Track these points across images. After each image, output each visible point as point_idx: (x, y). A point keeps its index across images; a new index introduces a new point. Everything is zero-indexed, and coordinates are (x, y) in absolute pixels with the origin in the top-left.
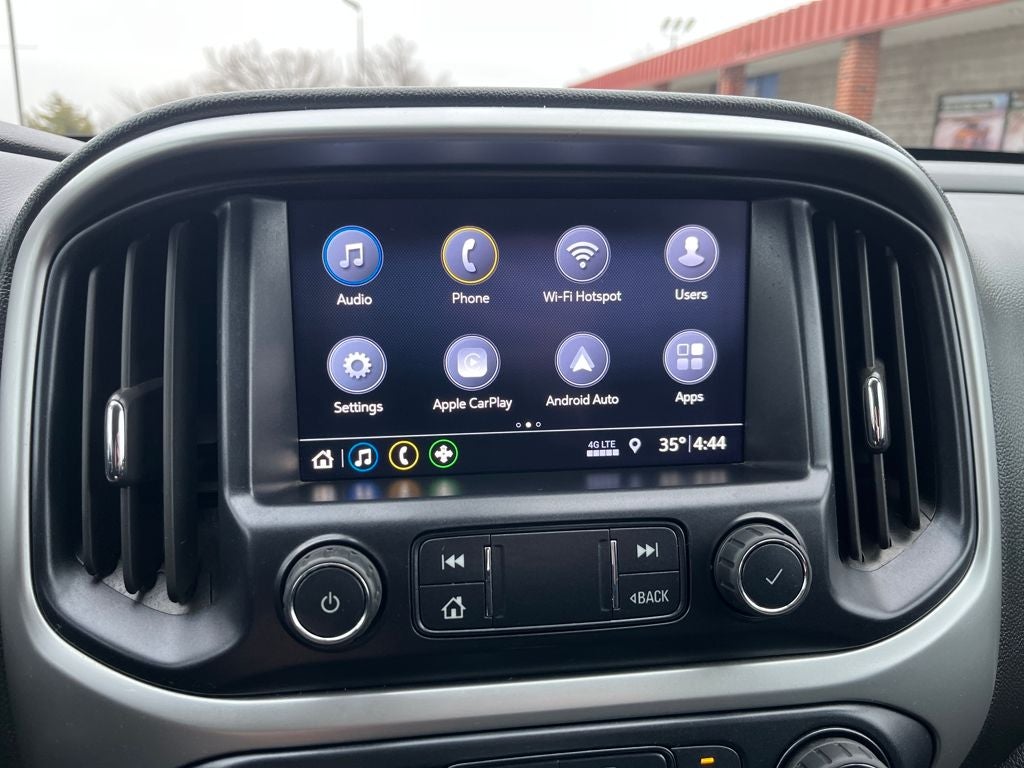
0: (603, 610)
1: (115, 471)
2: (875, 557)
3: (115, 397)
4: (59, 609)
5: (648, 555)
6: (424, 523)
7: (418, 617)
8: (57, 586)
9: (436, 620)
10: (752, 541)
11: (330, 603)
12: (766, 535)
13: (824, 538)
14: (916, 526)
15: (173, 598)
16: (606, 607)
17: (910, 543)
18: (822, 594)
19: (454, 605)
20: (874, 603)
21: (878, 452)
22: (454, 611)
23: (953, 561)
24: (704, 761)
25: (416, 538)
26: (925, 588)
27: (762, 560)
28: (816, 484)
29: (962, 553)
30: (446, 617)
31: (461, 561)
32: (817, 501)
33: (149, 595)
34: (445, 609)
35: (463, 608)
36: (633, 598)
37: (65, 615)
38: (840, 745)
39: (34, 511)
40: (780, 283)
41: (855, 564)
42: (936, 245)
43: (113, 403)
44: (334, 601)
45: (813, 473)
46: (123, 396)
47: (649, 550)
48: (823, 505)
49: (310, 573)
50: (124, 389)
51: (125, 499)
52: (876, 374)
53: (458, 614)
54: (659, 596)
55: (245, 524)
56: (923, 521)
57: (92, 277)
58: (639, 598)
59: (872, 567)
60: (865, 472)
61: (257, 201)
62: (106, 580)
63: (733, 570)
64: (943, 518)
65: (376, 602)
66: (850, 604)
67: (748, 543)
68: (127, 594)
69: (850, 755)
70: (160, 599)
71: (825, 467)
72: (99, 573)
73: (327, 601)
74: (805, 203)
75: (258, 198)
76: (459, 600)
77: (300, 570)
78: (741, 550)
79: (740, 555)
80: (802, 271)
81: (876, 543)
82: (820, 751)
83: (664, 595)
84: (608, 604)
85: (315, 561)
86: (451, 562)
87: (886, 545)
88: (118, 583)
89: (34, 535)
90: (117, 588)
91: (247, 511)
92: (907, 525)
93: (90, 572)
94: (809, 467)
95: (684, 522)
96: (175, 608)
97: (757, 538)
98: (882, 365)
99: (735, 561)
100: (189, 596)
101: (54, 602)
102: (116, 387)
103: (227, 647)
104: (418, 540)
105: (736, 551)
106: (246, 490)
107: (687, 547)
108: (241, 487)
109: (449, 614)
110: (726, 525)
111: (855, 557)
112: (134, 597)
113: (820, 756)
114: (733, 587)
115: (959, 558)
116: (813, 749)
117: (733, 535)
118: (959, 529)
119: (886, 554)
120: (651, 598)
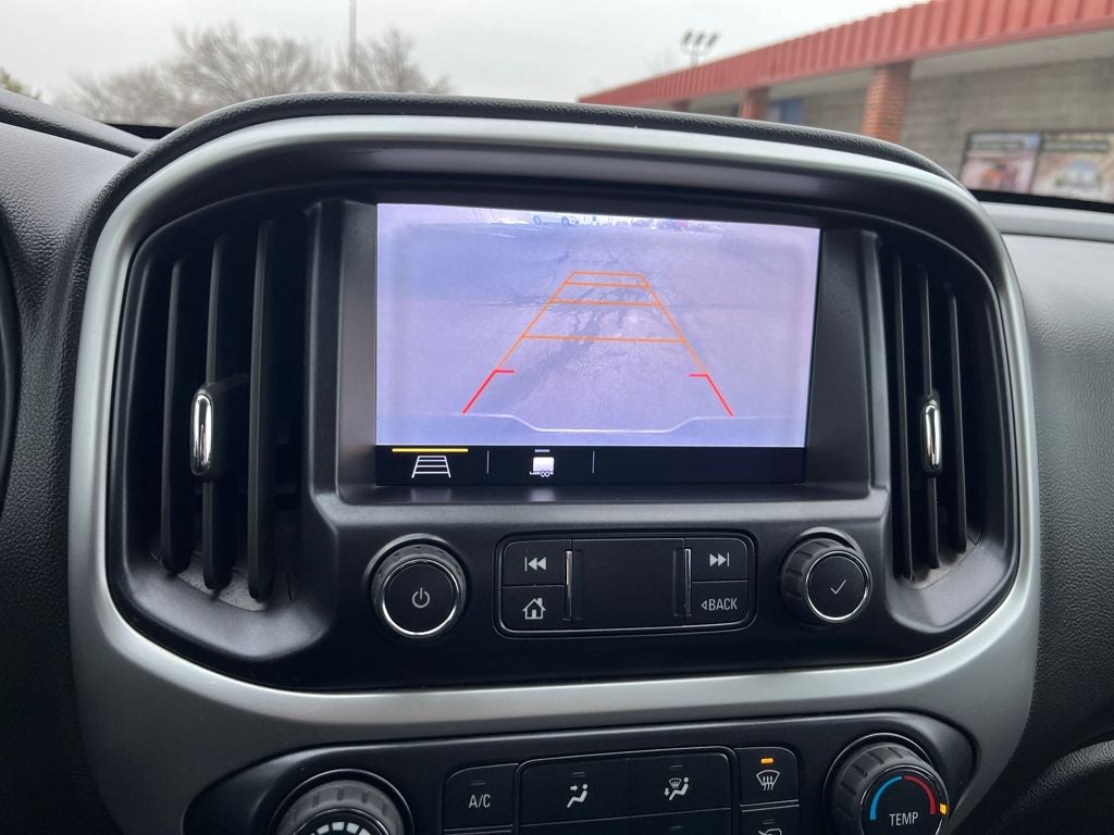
0: (676, 615)
1: (201, 468)
2: (924, 577)
3: (201, 391)
4: (135, 602)
5: (719, 564)
6: (509, 526)
7: (500, 616)
8: (133, 584)
9: (518, 621)
10: (819, 553)
11: (421, 599)
12: (833, 547)
13: (882, 558)
14: (962, 548)
15: (254, 594)
16: (678, 613)
17: (956, 564)
18: (878, 608)
19: (535, 606)
20: (927, 620)
21: (931, 476)
22: (534, 612)
23: (997, 580)
24: (771, 760)
25: (500, 541)
26: (971, 606)
27: (828, 571)
28: (875, 504)
29: (1005, 574)
30: (527, 618)
31: (543, 564)
32: (877, 519)
33: (224, 592)
34: (526, 610)
35: (543, 609)
36: (704, 605)
37: (141, 608)
38: (890, 748)
39: (112, 502)
40: (848, 311)
41: (908, 582)
42: (993, 284)
43: (200, 398)
44: (424, 596)
45: (873, 492)
46: (209, 390)
47: (721, 560)
48: (883, 522)
49: (399, 570)
50: (209, 384)
51: (208, 494)
52: (933, 402)
53: (538, 615)
54: (728, 604)
55: (333, 522)
56: (969, 545)
57: (176, 271)
58: (710, 605)
59: (922, 586)
60: (920, 497)
61: (348, 202)
62: (180, 575)
63: (801, 579)
64: (987, 542)
65: (463, 597)
66: (902, 618)
67: (815, 555)
68: (205, 589)
69: (901, 757)
70: (239, 595)
71: (884, 488)
72: (174, 570)
73: (419, 595)
74: (874, 235)
75: (353, 199)
76: (539, 602)
77: (392, 565)
78: (809, 561)
79: (809, 565)
80: (870, 299)
81: (926, 563)
82: (871, 753)
83: (733, 603)
84: (682, 610)
85: (408, 557)
86: (534, 564)
87: (935, 566)
88: (197, 580)
89: (110, 529)
90: (193, 584)
91: (333, 509)
92: (954, 548)
93: (167, 565)
94: (869, 487)
95: (754, 533)
96: (252, 605)
97: (823, 550)
98: (937, 394)
99: (803, 571)
100: (269, 597)
101: (131, 596)
102: (200, 383)
103: (319, 635)
104: (503, 542)
105: (803, 562)
106: (332, 489)
107: (756, 558)
108: (326, 485)
109: (530, 615)
110: (794, 539)
111: (907, 575)
112: (210, 592)
113: (872, 758)
114: (799, 595)
115: (1003, 578)
116: (865, 752)
117: (799, 548)
118: (1002, 552)
119: (934, 574)
120: (721, 605)
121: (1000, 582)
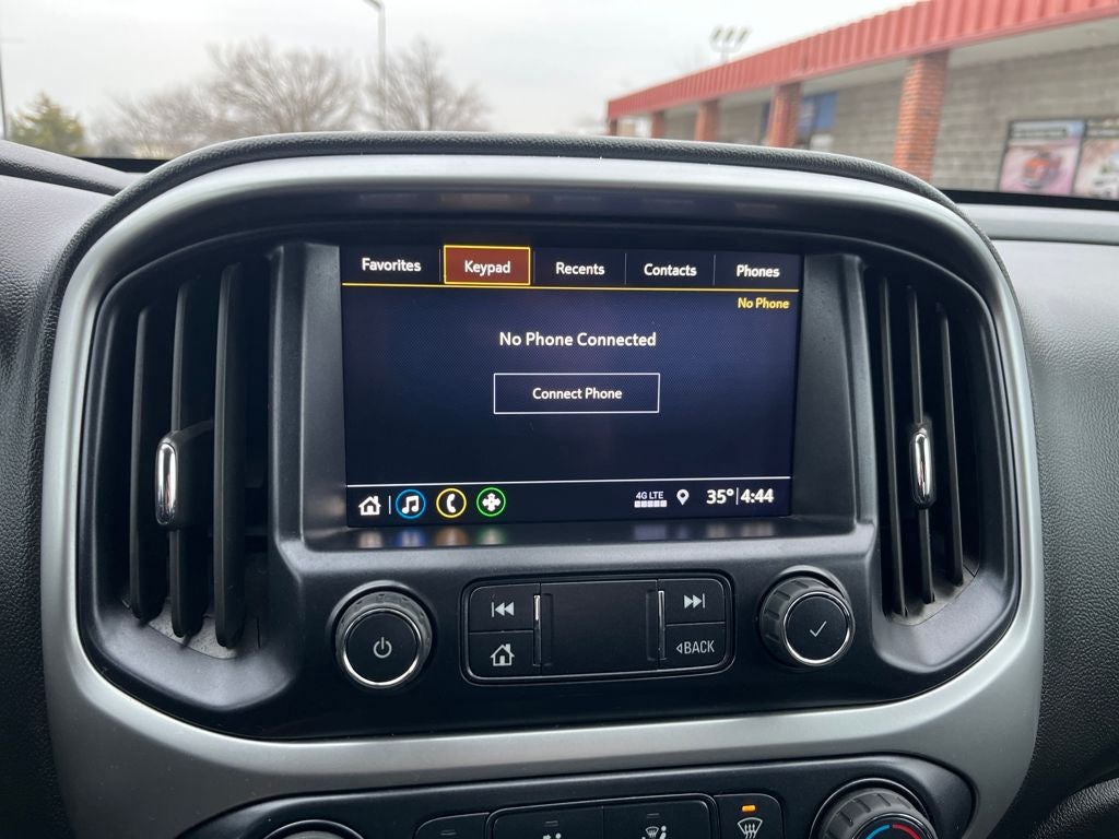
0: (649, 659)
1: (166, 517)
2: (918, 612)
3: (166, 440)
4: (105, 651)
5: (694, 606)
6: (475, 571)
7: (467, 663)
8: (103, 632)
9: (485, 668)
10: (797, 594)
11: (382, 648)
12: (811, 588)
13: (868, 591)
14: (959, 581)
15: (222, 641)
16: (652, 657)
17: (953, 599)
18: (864, 646)
19: (503, 652)
20: (916, 658)
21: (923, 507)
22: (502, 658)
23: (996, 615)
24: (752, 808)
25: (465, 587)
26: (967, 643)
27: (807, 612)
28: (862, 539)
29: (1004, 609)
30: (495, 664)
31: (510, 609)
32: (863, 555)
33: (195, 639)
34: (493, 656)
35: (511, 655)
36: (679, 649)
37: (110, 657)
38: (879, 795)
39: (81, 552)
40: (830, 338)
41: (898, 618)
42: (988, 305)
43: (164, 446)
44: (386, 646)
45: (859, 527)
46: (174, 439)
47: (696, 601)
48: (867, 559)
49: (364, 617)
50: (174, 432)
51: (175, 542)
52: (923, 431)
53: (507, 661)
54: (705, 647)
55: (297, 570)
56: (967, 577)
57: (142, 318)
58: (685, 648)
59: (915, 622)
60: (911, 528)
61: (311, 245)
62: (151, 623)
63: (778, 622)
64: (985, 574)
65: (427, 648)
66: (890, 657)
67: (792, 597)
68: (174, 637)
69: (889, 805)
70: (207, 642)
71: (871, 522)
72: (145, 616)
73: (380, 645)
74: (857, 259)
75: (314, 242)
76: (507, 648)
77: (354, 614)
78: (786, 603)
79: (786, 607)
80: (853, 326)
81: (920, 597)
82: (859, 800)
83: (710, 646)
84: (656, 654)
85: (368, 607)
86: (501, 609)
87: (929, 600)
88: (165, 626)
89: (80, 578)
90: (164, 631)
91: (298, 556)
92: (950, 580)
93: (137, 614)
94: (855, 521)
95: (731, 574)
96: (223, 653)
97: (803, 590)
98: (930, 422)
99: (781, 613)
100: (237, 640)
101: (101, 645)
102: (165, 431)
103: (277, 690)
104: (470, 587)
105: (781, 603)
106: (297, 536)
107: (733, 598)
108: (291, 532)
109: (498, 661)
110: (771, 577)
111: (898, 611)
112: (180, 640)
113: (859, 806)
114: (777, 638)
116: (852, 798)
117: (778, 588)
118: (1001, 587)
119: (929, 609)
120: (697, 648)
121: (999, 617)
